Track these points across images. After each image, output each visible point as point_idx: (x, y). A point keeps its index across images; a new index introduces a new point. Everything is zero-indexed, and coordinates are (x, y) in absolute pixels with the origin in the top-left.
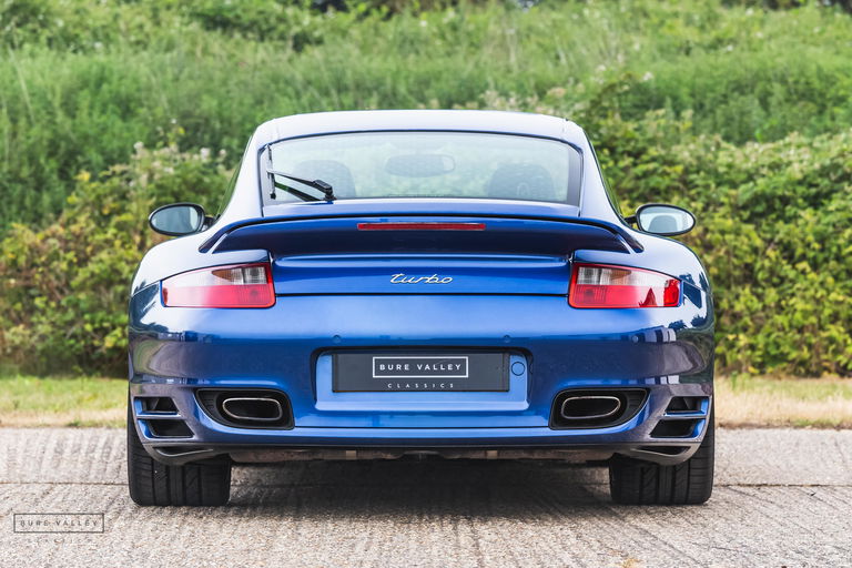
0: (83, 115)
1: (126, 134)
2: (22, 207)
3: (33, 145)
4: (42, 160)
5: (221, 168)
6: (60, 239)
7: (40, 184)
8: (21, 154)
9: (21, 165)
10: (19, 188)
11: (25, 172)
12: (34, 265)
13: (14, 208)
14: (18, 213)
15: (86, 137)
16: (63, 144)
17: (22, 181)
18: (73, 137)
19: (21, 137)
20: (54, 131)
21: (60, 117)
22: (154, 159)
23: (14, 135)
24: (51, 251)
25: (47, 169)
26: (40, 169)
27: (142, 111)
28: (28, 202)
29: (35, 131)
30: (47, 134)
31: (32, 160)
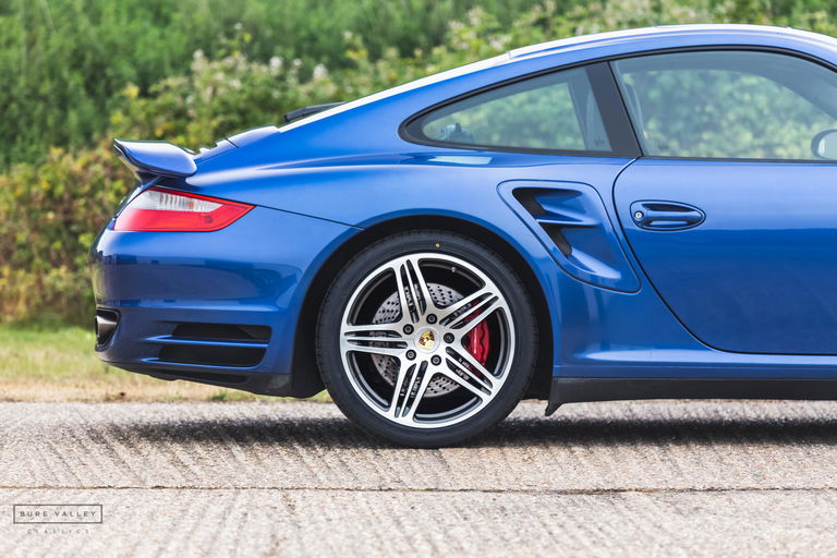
0: (109, 22)
1: (160, 44)
2: (44, 127)
3: (53, 57)
4: (65, 73)
5: (292, 81)
6: (105, 164)
7: (64, 102)
8: (41, 66)
9: (41, 79)
10: (40, 107)
11: (46, 88)
12: (75, 197)
13: (36, 129)
14: (41, 135)
15: (113, 47)
16: (89, 56)
17: (44, 99)
18: (101, 47)
19: (40, 46)
20: (77, 41)
21: (84, 22)
22: (214, 71)
23: (31, 44)
24: (95, 180)
25: (72, 84)
26: (64, 84)
27: (177, 17)
28: (51, 121)
29: (56, 40)
30: (70, 44)
31: (53, 73)
